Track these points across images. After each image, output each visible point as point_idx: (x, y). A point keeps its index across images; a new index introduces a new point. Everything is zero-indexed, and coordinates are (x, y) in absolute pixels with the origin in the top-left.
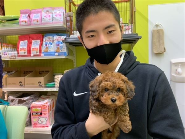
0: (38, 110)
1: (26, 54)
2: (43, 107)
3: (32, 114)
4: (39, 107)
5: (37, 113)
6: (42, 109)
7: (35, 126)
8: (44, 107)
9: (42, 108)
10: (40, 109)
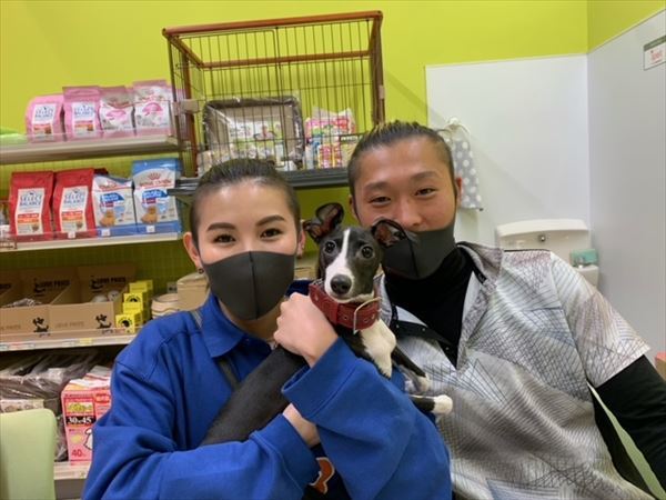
0: (84, 407)
1: (40, 231)
2: (98, 399)
3: (68, 420)
4: (87, 398)
5: (80, 418)
6: (97, 405)
7: (77, 458)
8: (103, 398)
9: (95, 401)
10: (91, 404)
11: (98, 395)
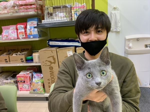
0: (22, 79)
2: (25, 77)
3: (18, 82)
5: (21, 81)
6: (25, 78)
7: (21, 90)
10: (23, 78)
11: (25, 76)
